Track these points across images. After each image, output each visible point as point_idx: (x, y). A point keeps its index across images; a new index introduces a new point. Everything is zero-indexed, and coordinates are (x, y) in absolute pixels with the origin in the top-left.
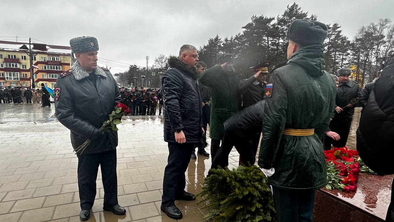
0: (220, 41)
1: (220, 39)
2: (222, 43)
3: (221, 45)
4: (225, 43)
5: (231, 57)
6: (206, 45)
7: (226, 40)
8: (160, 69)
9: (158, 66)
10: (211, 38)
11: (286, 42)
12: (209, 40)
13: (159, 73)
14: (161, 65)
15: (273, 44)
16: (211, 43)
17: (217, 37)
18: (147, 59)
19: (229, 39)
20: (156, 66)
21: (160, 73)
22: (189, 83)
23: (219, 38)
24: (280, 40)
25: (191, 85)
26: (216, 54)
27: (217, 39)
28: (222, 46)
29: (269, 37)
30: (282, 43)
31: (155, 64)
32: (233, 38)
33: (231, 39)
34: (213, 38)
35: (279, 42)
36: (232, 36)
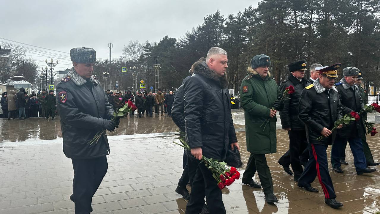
0: (222, 19)
1: (222, 17)
2: (225, 22)
3: (224, 24)
4: (229, 22)
5: (267, 60)
6: (201, 26)
7: (231, 17)
8: (131, 62)
9: (129, 58)
10: (208, 15)
11: (322, 18)
12: (206, 18)
13: (131, 68)
14: (133, 56)
15: (303, 21)
16: (209, 22)
17: (218, 13)
18: (110, 48)
19: (235, 15)
20: (125, 58)
21: (133, 68)
22: (213, 92)
23: (220, 15)
24: (313, 15)
25: (214, 95)
26: (216, 38)
27: (217, 16)
28: (225, 26)
29: (297, 11)
30: (316, 18)
31: (123, 56)
32: (241, 14)
33: (238, 16)
34: (211, 15)
35: (311, 18)
36: (240, 11)
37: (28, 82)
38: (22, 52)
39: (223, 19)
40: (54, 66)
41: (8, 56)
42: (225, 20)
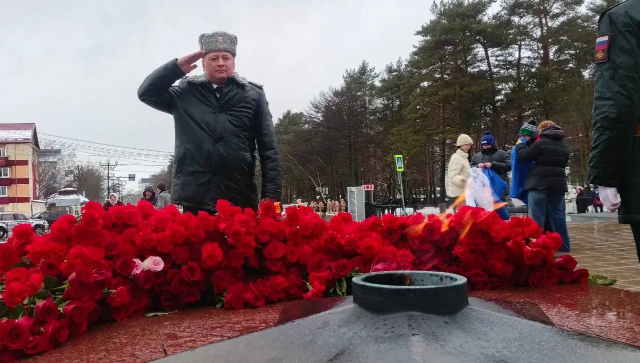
0: (373, 73)
1: (372, 70)
2: (378, 78)
3: (376, 83)
4: (386, 78)
6: (339, 88)
10: (349, 71)
12: (345, 75)
16: (350, 82)
17: (365, 66)
19: (394, 66)
23: (369, 68)
24: (522, 51)
27: (363, 70)
28: (379, 85)
30: (529, 58)
32: (403, 63)
33: (398, 66)
34: (354, 70)
35: (520, 59)
36: (400, 59)
37: (83, 196)
38: (70, 151)
39: (375, 74)
40: (112, 169)
41: (55, 159)
42: (378, 76)
